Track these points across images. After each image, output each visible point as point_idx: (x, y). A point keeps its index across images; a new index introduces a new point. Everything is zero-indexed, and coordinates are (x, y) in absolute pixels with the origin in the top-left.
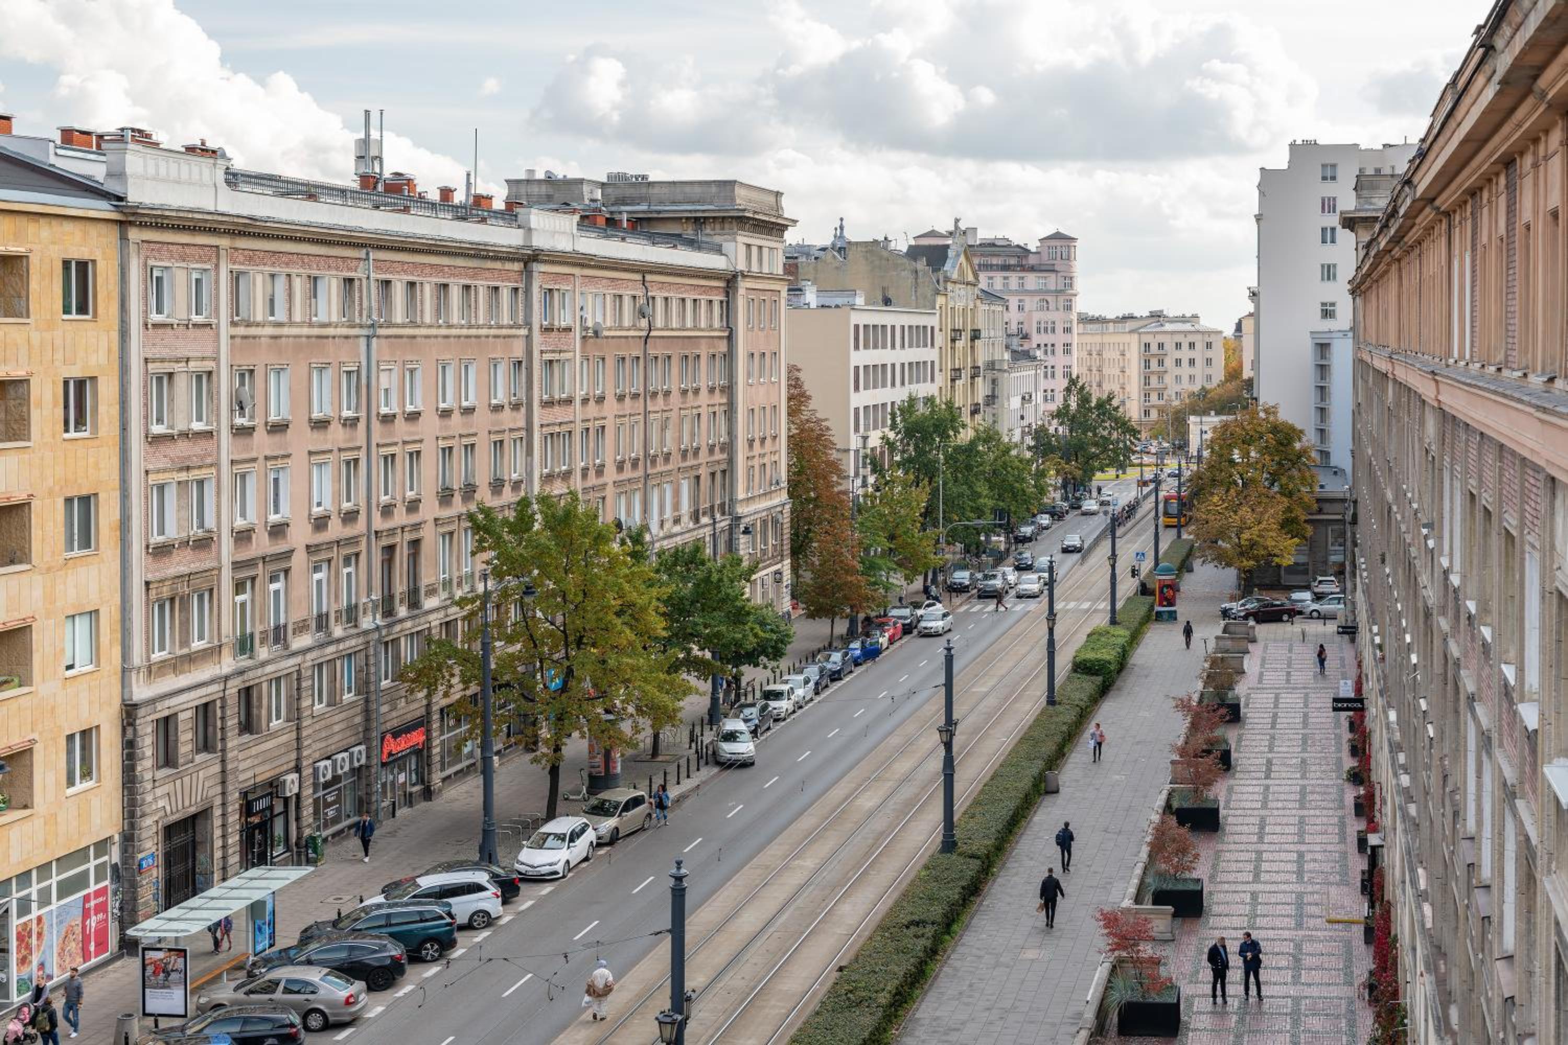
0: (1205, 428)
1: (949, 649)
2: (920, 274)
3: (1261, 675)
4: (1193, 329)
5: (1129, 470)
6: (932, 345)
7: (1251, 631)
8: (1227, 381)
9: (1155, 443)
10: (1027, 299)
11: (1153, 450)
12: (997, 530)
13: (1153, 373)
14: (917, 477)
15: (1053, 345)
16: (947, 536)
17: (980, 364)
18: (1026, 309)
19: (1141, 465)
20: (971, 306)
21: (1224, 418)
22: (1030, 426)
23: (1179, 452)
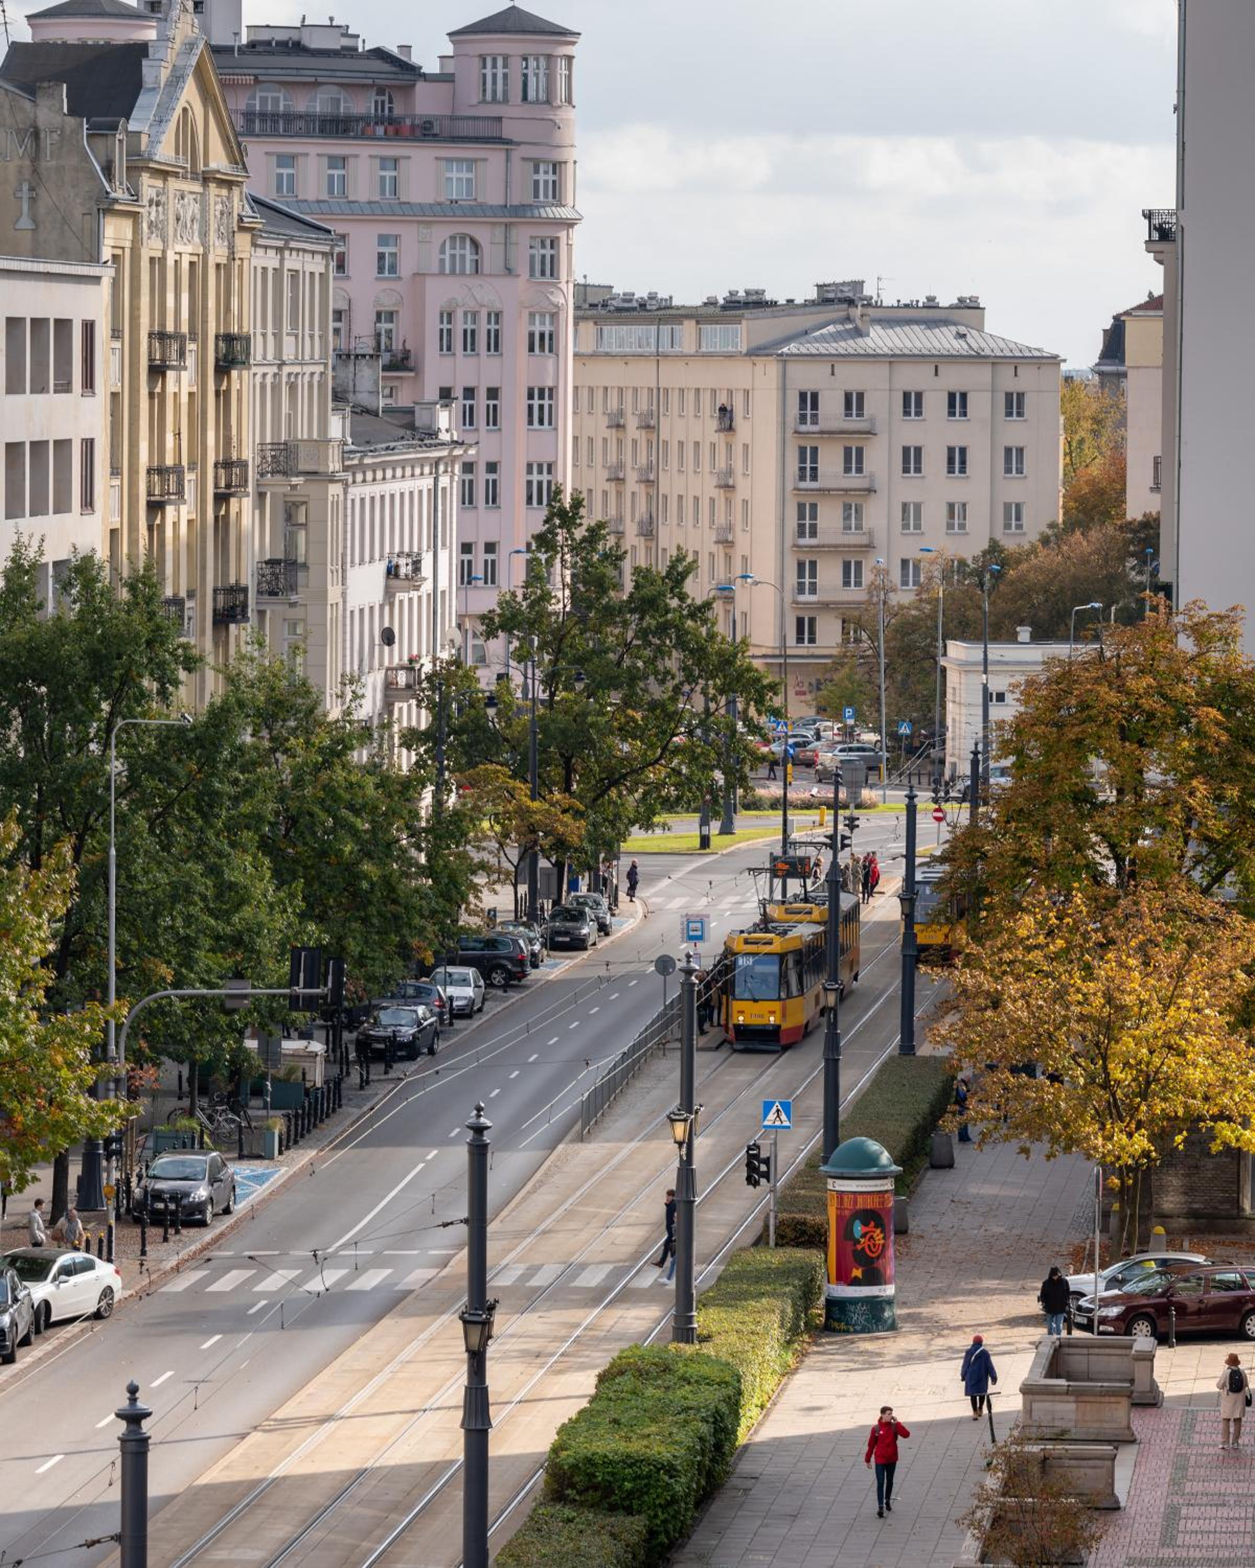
0: (997, 684)
1: (134, 1418)
2: (48, 141)
3: (1172, 1515)
4: (959, 346)
5: (742, 818)
6: (89, 383)
7: (1139, 1369)
8: (1071, 525)
9: (831, 729)
10: (408, 234)
11: (828, 758)
12: (300, 1017)
13: (825, 492)
14: (33, 833)
15: (493, 393)
16: (134, 1032)
17: (248, 454)
18: (406, 268)
19: (782, 804)
20: (218, 254)
21: (1061, 650)
22: (411, 666)
23: (910, 765)
